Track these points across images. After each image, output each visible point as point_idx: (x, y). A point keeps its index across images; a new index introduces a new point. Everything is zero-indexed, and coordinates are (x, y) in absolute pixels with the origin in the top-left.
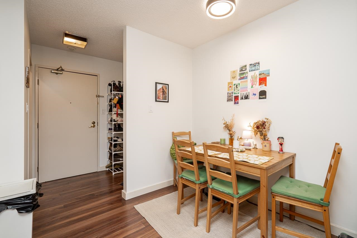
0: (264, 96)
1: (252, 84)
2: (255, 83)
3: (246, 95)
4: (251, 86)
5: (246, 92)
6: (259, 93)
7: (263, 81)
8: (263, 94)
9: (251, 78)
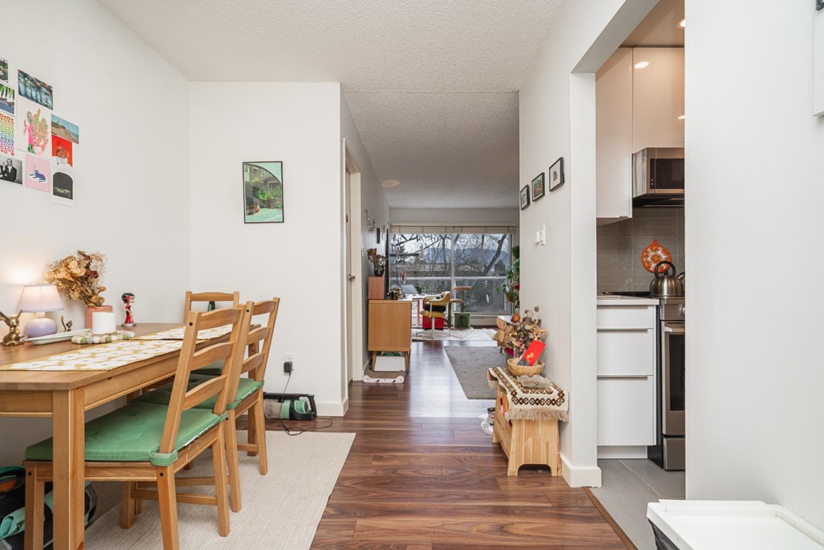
0: (67, 191)
1: (30, 140)
2: (42, 143)
3: (10, 168)
4: (27, 145)
5: (9, 155)
6: (54, 176)
7: (62, 146)
8: (63, 185)
9: (26, 119)
